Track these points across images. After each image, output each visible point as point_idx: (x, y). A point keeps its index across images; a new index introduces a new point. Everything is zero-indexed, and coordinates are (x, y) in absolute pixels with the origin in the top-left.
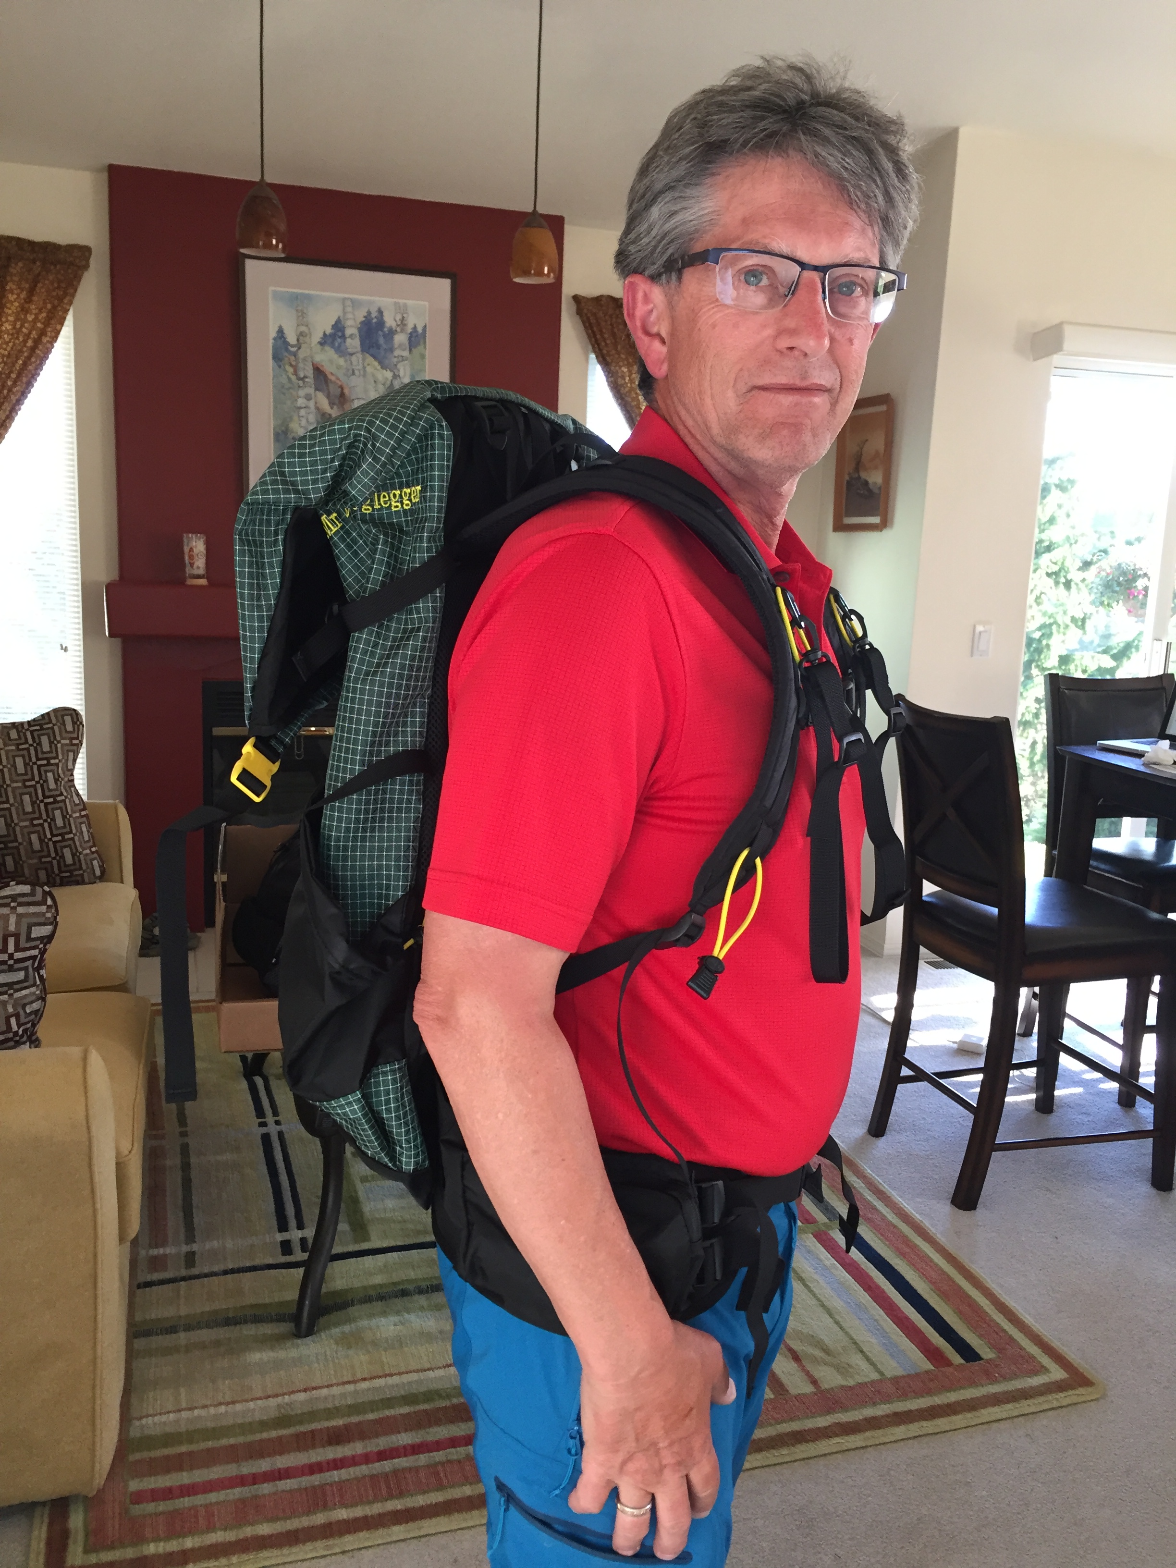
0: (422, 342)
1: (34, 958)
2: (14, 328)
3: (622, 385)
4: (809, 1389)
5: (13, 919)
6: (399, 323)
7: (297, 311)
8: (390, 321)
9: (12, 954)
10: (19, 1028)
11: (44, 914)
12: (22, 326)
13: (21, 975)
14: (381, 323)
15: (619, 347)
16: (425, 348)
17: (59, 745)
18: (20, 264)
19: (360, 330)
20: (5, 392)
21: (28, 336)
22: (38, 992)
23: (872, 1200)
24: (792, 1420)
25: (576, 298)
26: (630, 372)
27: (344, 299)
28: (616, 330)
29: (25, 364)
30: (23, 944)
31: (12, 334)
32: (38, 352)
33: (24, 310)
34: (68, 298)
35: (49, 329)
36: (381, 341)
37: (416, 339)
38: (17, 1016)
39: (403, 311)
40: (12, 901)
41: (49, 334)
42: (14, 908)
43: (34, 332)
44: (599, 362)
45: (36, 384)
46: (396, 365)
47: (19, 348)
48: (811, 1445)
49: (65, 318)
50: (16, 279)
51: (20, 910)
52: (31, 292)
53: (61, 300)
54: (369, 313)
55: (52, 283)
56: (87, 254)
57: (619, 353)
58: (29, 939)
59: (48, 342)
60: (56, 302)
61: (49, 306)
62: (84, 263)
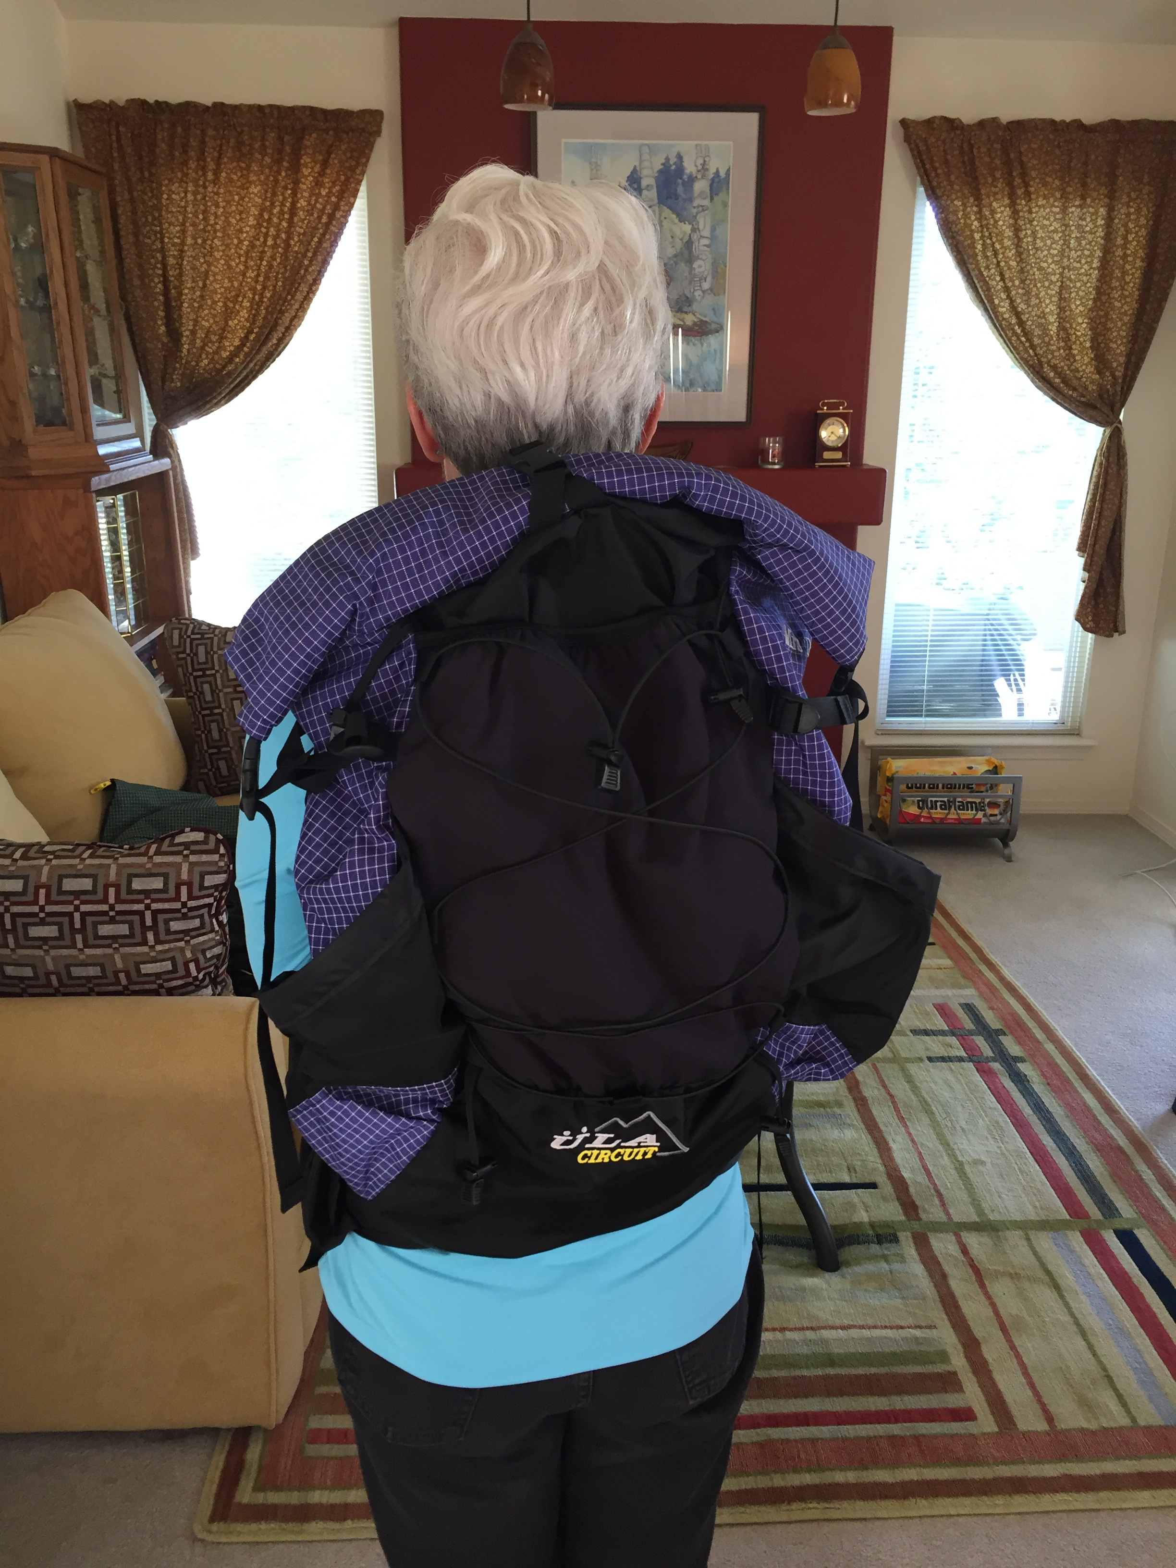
0: (724, 188)
1: (210, 906)
2: (309, 204)
3: (954, 222)
4: (1041, 1426)
5: (185, 868)
6: (700, 167)
7: (590, 163)
8: (690, 167)
9: (186, 903)
10: (199, 973)
11: (217, 863)
12: (317, 201)
13: (197, 922)
14: (680, 170)
15: (953, 177)
16: (728, 193)
17: (221, 694)
18: (314, 135)
19: (657, 179)
20: (302, 272)
21: (322, 211)
22: (218, 938)
23: (1161, 1198)
24: (1014, 1462)
25: (904, 123)
26: (964, 205)
27: (641, 146)
28: (949, 157)
29: (320, 242)
30: (196, 892)
31: (308, 211)
32: (332, 228)
33: (318, 184)
34: (360, 168)
35: (342, 203)
36: (680, 190)
37: (718, 185)
38: (197, 962)
39: (704, 155)
40: (185, 849)
41: (342, 208)
42: (187, 856)
43: (328, 207)
44: (929, 197)
45: (332, 262)
46: (695, 217)
47: (314, 225)
48: (1031, 1498)
49: (358, 190)
50: (310, 151)
51: (193, 858)
52: (325, 164)
53: (353, 170)
54: (667, 159)
55: (344, 153)
56: (378, 118)
57: (951, 184)
58: (202, 887)
59: (342, 216)
60: (349, 173)
61: (343, 178)
62: (375, 128)
